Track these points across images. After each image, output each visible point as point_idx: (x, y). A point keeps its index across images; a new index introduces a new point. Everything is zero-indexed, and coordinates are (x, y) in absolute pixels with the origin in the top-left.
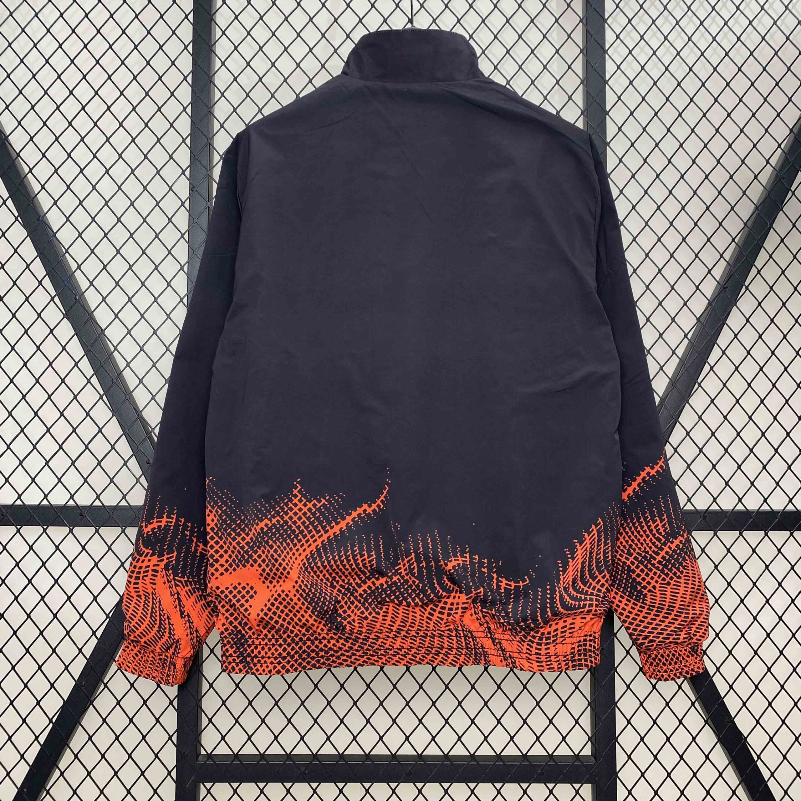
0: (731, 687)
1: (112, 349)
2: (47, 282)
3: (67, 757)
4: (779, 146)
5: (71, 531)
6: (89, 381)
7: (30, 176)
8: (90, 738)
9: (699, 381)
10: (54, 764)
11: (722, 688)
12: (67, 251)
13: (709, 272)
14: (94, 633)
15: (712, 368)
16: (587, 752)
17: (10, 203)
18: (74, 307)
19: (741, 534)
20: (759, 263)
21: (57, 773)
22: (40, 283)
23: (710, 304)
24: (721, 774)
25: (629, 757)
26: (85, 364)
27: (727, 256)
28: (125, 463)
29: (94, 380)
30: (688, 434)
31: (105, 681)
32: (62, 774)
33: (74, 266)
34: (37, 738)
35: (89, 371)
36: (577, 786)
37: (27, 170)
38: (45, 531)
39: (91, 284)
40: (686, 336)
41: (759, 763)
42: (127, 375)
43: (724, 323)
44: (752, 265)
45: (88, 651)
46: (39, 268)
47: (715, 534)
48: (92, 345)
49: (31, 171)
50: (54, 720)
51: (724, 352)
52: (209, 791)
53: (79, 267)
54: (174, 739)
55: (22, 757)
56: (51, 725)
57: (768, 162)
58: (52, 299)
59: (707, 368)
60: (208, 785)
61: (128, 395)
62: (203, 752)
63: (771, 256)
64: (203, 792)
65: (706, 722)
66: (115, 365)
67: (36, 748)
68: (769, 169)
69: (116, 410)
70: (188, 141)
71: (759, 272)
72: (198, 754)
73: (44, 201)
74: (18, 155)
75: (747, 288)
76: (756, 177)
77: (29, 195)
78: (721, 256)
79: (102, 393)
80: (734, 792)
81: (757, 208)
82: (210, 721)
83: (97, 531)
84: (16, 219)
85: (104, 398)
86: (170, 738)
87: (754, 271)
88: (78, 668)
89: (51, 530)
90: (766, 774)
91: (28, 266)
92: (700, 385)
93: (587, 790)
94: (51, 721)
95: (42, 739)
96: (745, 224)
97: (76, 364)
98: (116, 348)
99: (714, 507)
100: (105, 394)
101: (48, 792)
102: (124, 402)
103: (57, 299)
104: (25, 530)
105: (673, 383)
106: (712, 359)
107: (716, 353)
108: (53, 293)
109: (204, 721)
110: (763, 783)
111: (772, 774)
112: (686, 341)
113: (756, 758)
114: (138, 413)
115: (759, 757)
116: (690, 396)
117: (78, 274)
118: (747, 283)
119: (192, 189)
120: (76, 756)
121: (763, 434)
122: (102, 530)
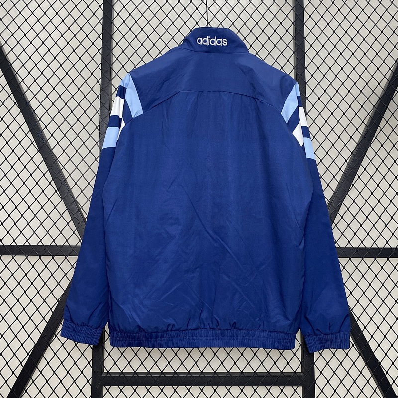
0: (372, 337)
1: (62, 167)
2: (30, 135)
3: (37, 373)
4: (390, 69)
5: (40, 258)
6: (50, 183)
7: (22, 83)
8: (48, 363)
9: (353, 183)
10: (30, 377)
11: (367, 337)
12: (40, 119)
13: (357, 130)
14: (51, 309)
15: (359, 177)
16: (300, 370)
17: (12, 96)
18: (43, 147)
19: (375, 259)
20: (381, 125)
21: (31, 381)
22: (26, 135)
23: (357, 145)
24: (368, 381)
25: (321, 372)
26: (48, 175)
27: (366, 122)
28: (68, 224)
29: (53, 183)
30: (348, 209)
31: (56, 334)
32: (33, 381)
33: (43, 127)
34: (21, 363)
35: (50, 178)
36: (295, 387)
37: (21, 80)
38: (27, 258)
39: (52, 135)
40: (346, 161)
41: (387, 375)
42: (69, 180)
43: (365, 155)
44: (378, 126)
45: (48, 318)
46: (26, 128)
47: (362, 259)
48: (52, 166)
49: (23, 80)
50: (30, 354)
51: (365, 169)
52: (108, 390)
53: (46, 127)
54: (91, 363)
55: (13, 373)
56: (28, 356)
57: (384, 76)
58: (32, 143)
59: (357, 177)
60: (108, 387)
61: (69, 190)
62: (105, 371)
63: (387, 122)
64: (105, 391)
65: (360, 355)
66: (63, 176)
67: (21, 368)
68: (385, 81)
69: (63, 198)
70: (100, 66)
71: (381, 130)
72: (103, 371)
73: (29, 95)
74: (17, 73)
75: (376, 138)
76: (379, 84)
77: (22, 92)
78: (363, 122)
79: (56, 189)
80: (375, 391)
81: (379, 99)
82: (109, 354)
83: (53, 258)
84: (15, 104)
85: (58, 191)
86: (89, 363)
87: (379, 129)
88: (42, 327)
89: (30, 258)
90: (391, 381)
91: (21, 127)
92: (353, 185)
93: (300, 390)
94: (28, 354)
95: (24, 364)
96: (374, 107)
97: (44, 175)
98: (63, 167)
99: (362, 246)
100: (58, 189)
101: (26, 391)
102: (67, 194)
103: (34, 143)
104: (17, 257)
105: (340, 184)
106: (359, 173)
107: (361, 169)
108: (33, 140)
109: (106, 354)
110: (389, 386)
111: (394, 381)
112: (346, 163)
113: (385, 373)
114: (74, 199)
115: (387, 372)
116: (348, 191)
117: (45, 131)
118: (375, 136)
119: (102, 89)
120: (41, 372)
121: (385, 209)
122: (56, 257)
